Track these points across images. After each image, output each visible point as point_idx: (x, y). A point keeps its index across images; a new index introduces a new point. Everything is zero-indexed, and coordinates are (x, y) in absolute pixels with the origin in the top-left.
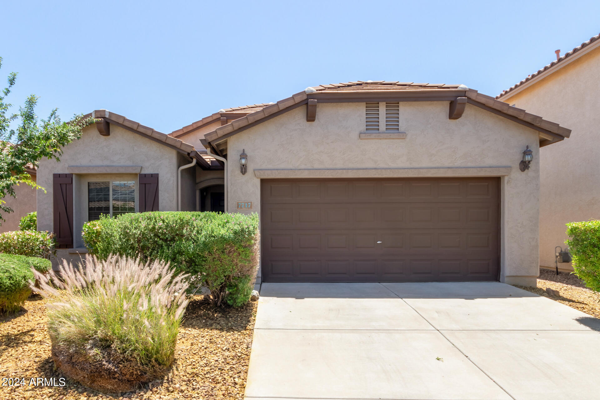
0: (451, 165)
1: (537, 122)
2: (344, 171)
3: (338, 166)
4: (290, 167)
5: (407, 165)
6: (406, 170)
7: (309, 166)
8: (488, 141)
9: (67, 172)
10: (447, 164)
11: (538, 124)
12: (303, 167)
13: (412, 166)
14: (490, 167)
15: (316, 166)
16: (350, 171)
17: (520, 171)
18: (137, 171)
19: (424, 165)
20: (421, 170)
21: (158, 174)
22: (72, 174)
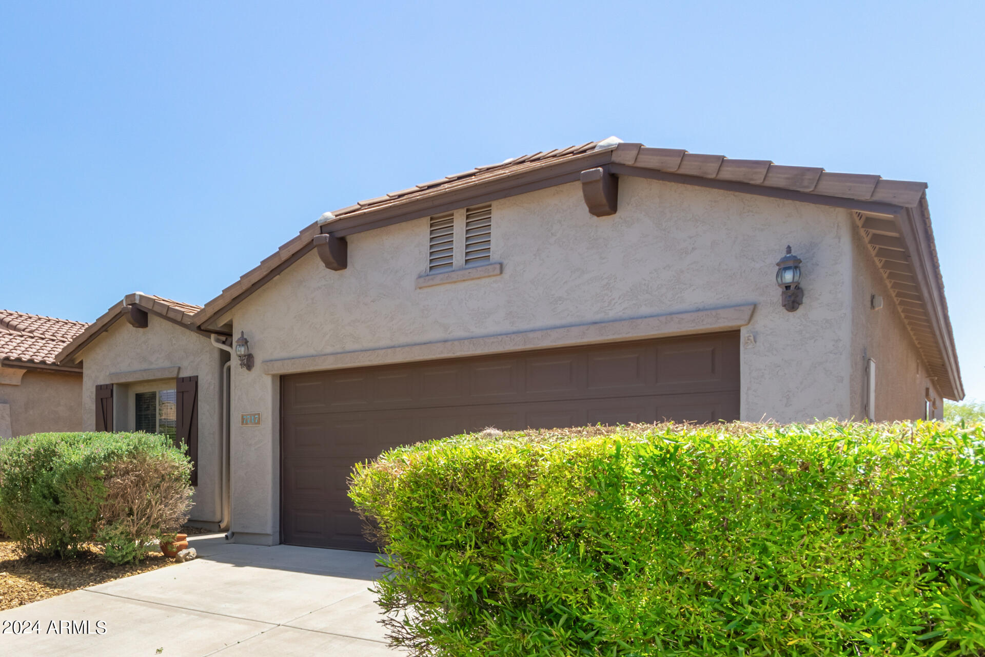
0: (598, 317)
1: (806, 183)
2: (389, 351)
3: (383, 343)
4: (312, 352)
5: (507, 327)
6: (500, 338)
7: (338, 348)
8: (694, 249)
9: (108, 382)
10: (590, 316)
11: (807, 187)
12: (329, 350)
13: (514, 329)
14: (698, 310)
15: (350, 346)
16: (398, 349)
17: (785, 311)
18: (174, 375)
19: (539, 323)
20: (531, 335)
21: (197, 376)
22: (113, 384)
